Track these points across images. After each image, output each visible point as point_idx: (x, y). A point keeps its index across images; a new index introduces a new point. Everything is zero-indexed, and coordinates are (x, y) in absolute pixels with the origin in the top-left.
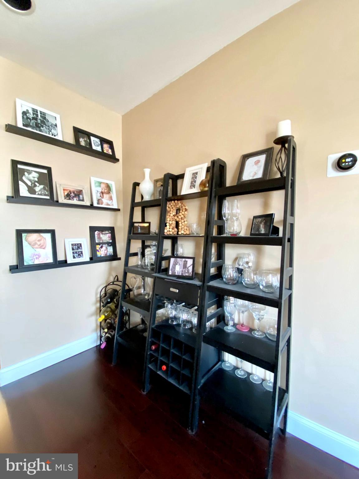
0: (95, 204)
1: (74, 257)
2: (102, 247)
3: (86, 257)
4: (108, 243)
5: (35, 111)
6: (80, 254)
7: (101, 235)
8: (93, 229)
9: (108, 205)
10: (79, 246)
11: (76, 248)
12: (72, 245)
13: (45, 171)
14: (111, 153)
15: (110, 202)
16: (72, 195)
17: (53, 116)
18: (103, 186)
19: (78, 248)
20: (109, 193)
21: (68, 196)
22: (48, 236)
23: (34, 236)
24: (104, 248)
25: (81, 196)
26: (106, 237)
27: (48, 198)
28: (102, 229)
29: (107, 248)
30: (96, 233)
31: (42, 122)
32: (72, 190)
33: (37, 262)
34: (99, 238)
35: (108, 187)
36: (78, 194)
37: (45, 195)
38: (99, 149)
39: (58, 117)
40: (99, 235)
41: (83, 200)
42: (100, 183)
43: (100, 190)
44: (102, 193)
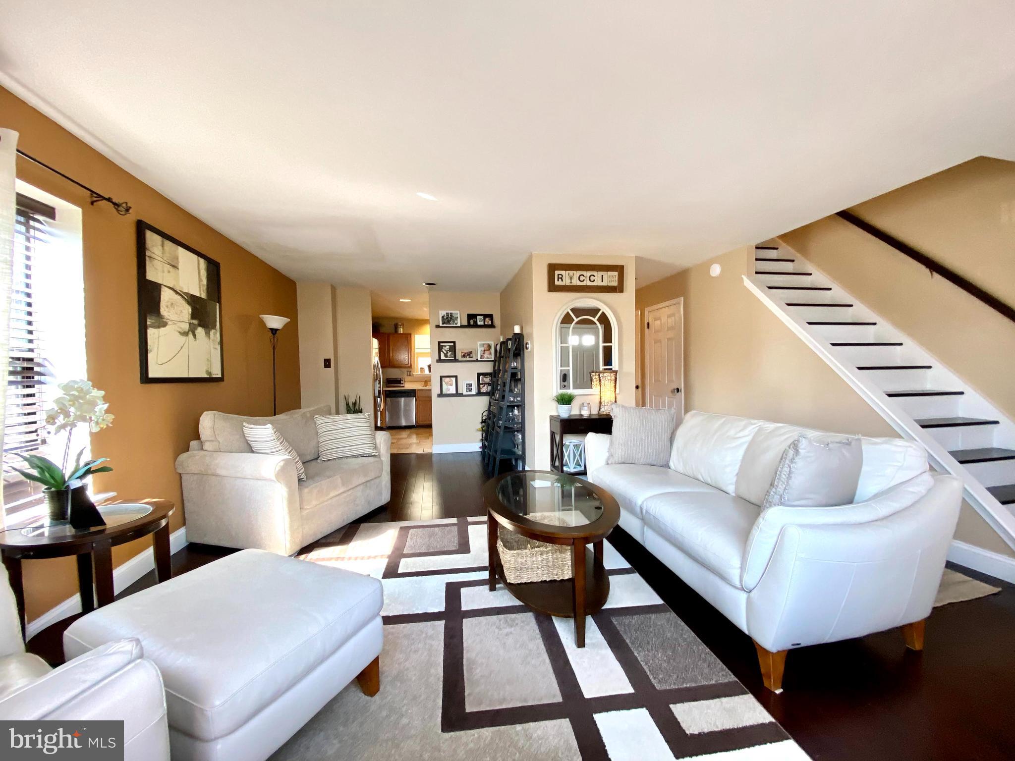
0: (479, 359)
1: (467, 392)
2: (484, 386)
3: (474, 391)
4: (489, 384)
5: (447, 314)
6: (471, 390)
7: (484, 379)
8: (479, 375)
9: (488, 358)
10: (470, 385)
11: (469, 386)
12: (467, 384)
13: (452, 344)
14: (490, 323)
15: (489, 356)
16: (466, 355)
17: (456, 313)
18: (485, 346)
19: (470, 386)
20: (489, 350)
21: (464, 356)
22: (454, 379)
23: (448, 379)
24: (485, 387)
25: (471, 355)
26: (487, 380)
27: (453, 358)
28: (485, 374)
29: (487, 387)
30: (481, 377)
31: (451, 318)
32: (466, 351)
33: (448, 393)
34: (483, 380)
35: (489, 346)
36: (469, 354)
37: (452, 357)
38: (482, 323)
39: (458, 312)
40: (482, 379)
41: (472, 357)
42: (484, 344)
43: (483, 349)
44: (485, 351)
